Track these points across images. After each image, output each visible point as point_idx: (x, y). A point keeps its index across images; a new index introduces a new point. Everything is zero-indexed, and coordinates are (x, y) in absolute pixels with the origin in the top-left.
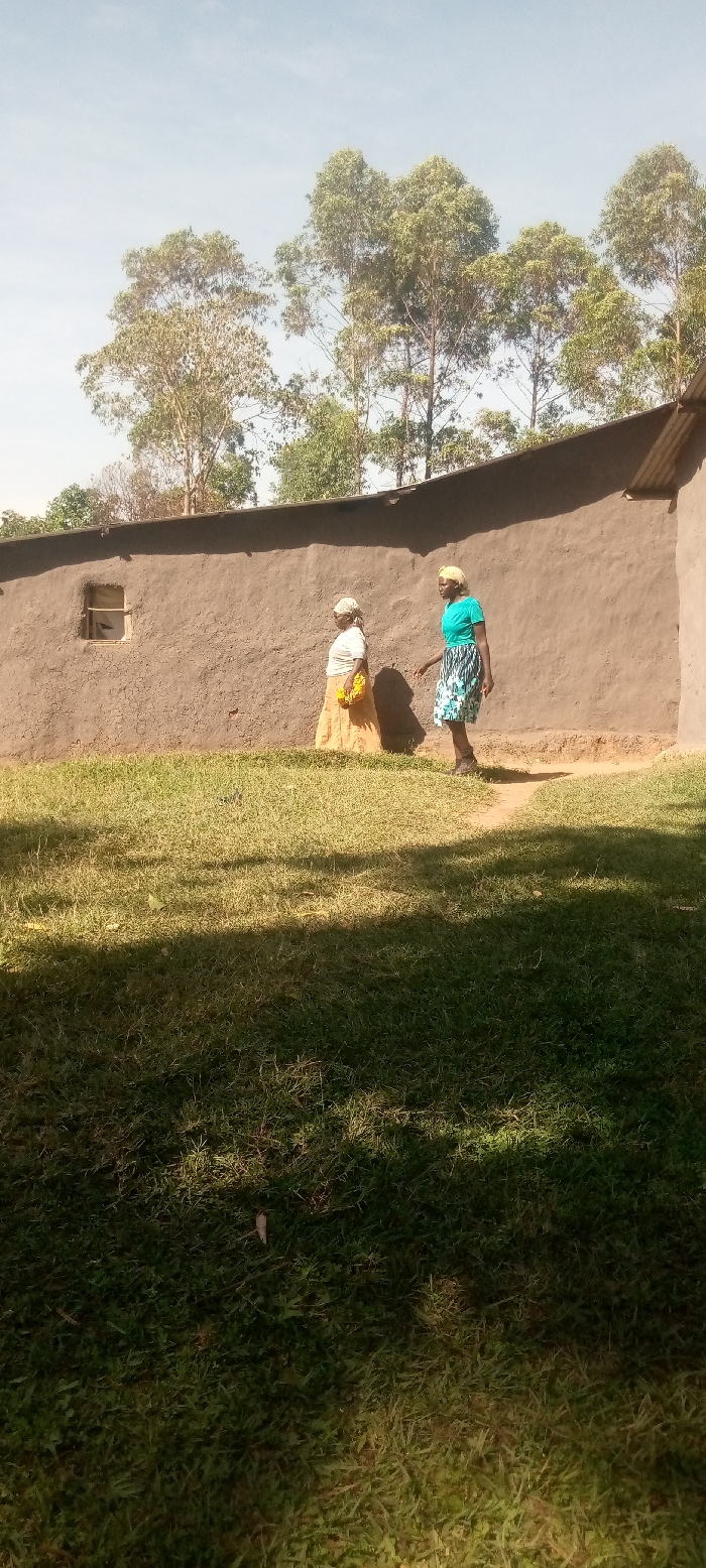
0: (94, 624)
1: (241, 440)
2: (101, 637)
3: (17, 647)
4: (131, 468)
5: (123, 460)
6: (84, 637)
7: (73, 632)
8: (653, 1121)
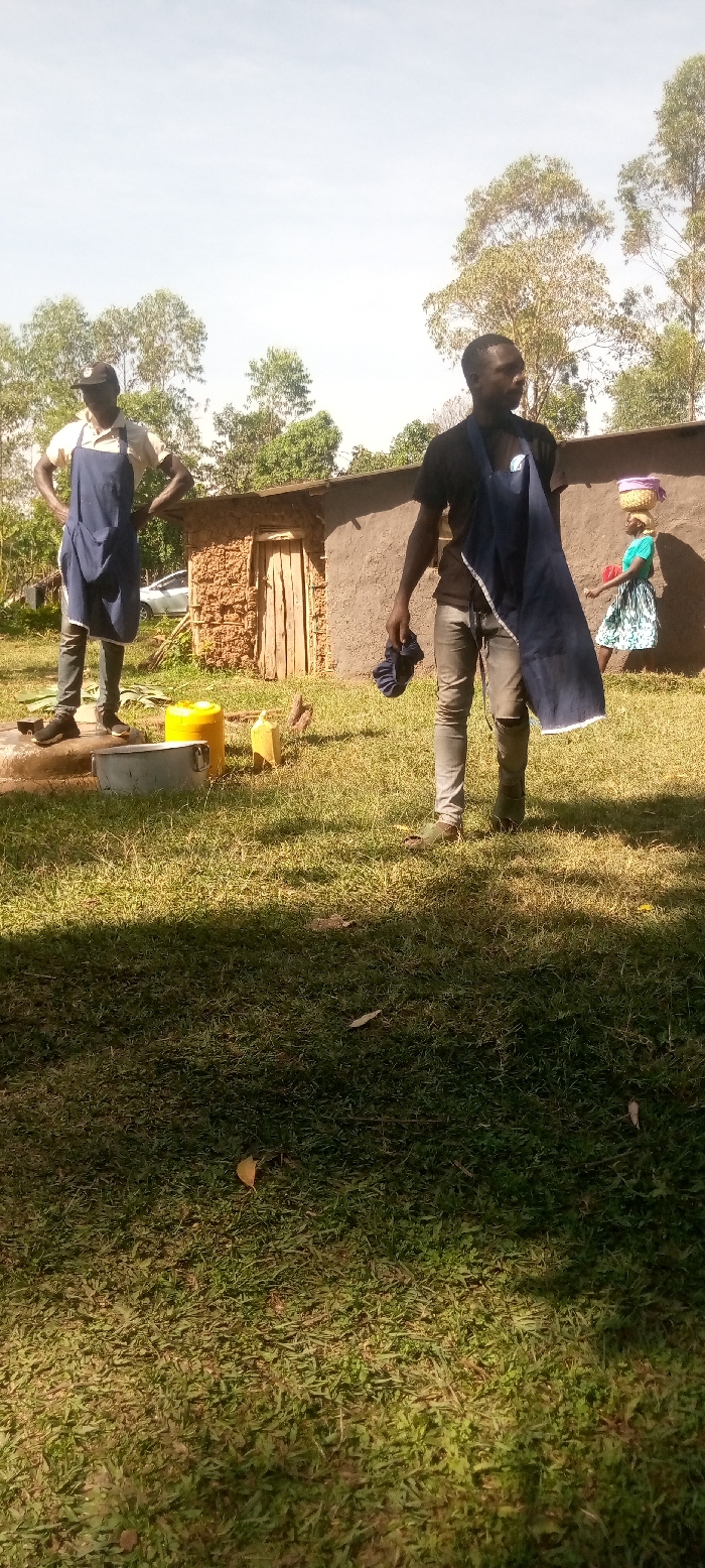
1: (575, 370)
3: (370, 574)
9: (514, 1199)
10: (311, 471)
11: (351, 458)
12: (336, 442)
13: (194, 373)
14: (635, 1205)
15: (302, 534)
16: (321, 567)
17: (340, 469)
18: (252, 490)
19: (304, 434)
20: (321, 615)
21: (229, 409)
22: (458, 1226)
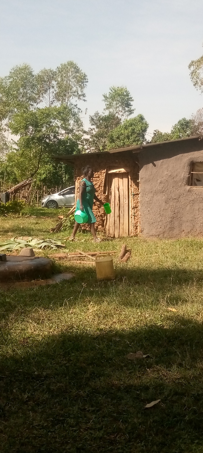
0: (193, 179)
2: (196, 185)
6: (188, 185)
7: (184, 182)
10: (134, 141)
11: (153, 135)
12: (146, 128)
13: (81, 97)
15: (129, 170)
16: (137, 184)
17: (147, 140)
18: (106, 150)
19: (131, 125)
20: (136, 207)
21: (97, 114)
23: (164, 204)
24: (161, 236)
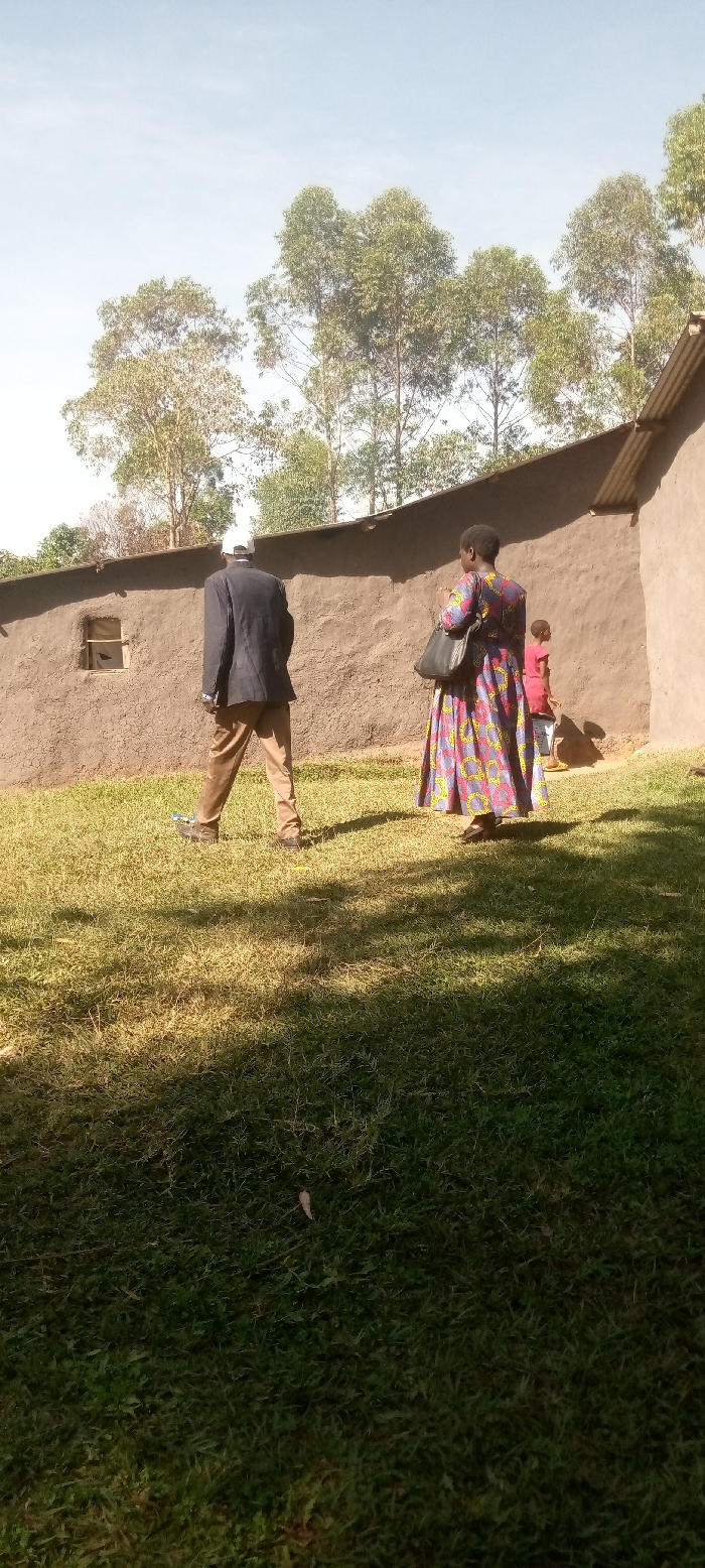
0: (94, 655)
1: (221, 475)
2: (101, 667)
3: (21, 680)
4: (116, 504)
5: (110, 499)
6: (84, 668)
7: (74, 663)
8: (657, 1091)
9: (185, 1315)
14: (308, 1298)
22: (126, 1356)
23: (33, 712)
24: (34, 781)
